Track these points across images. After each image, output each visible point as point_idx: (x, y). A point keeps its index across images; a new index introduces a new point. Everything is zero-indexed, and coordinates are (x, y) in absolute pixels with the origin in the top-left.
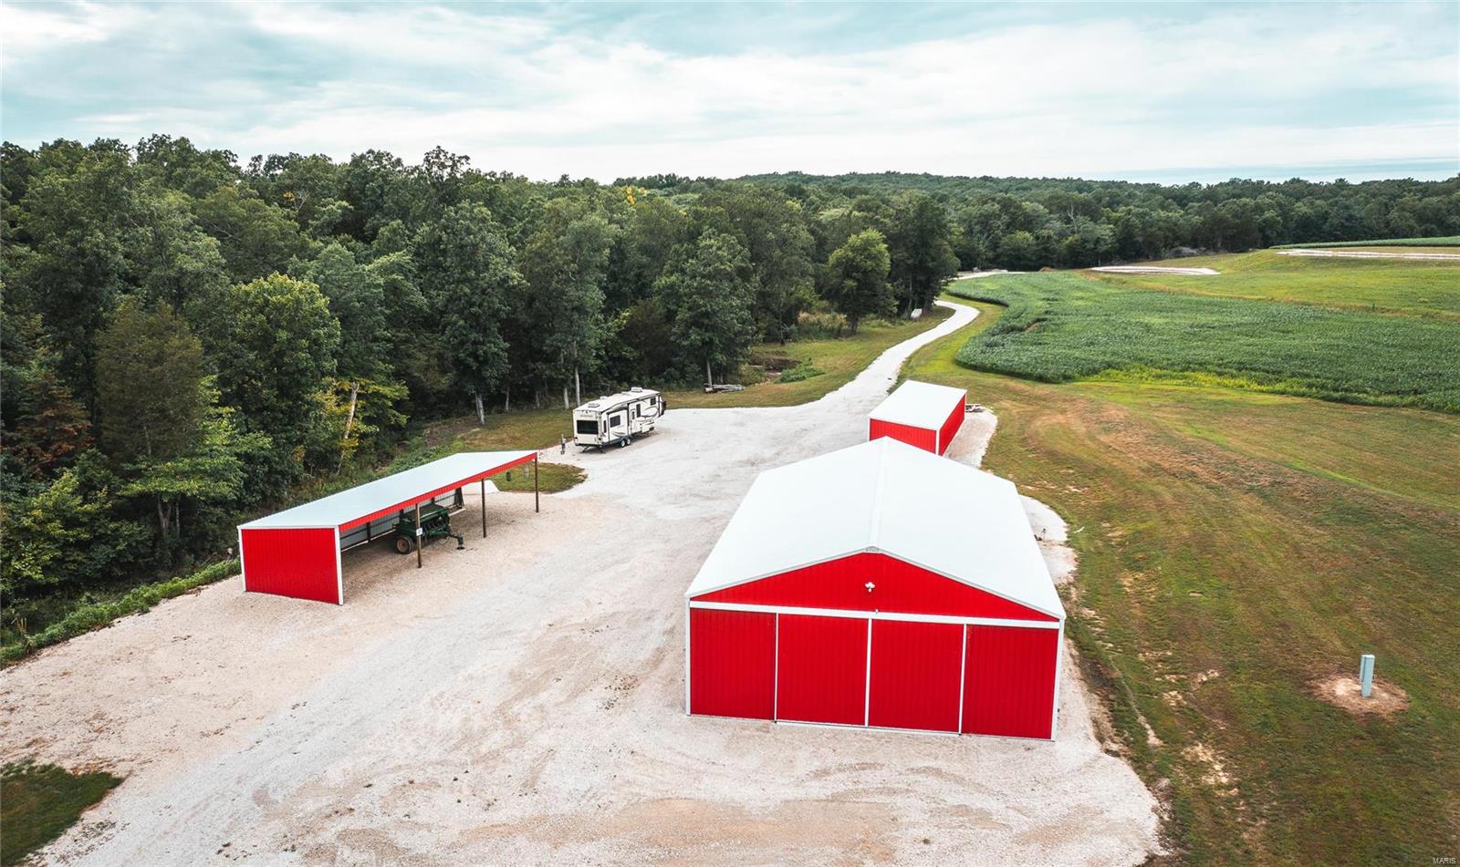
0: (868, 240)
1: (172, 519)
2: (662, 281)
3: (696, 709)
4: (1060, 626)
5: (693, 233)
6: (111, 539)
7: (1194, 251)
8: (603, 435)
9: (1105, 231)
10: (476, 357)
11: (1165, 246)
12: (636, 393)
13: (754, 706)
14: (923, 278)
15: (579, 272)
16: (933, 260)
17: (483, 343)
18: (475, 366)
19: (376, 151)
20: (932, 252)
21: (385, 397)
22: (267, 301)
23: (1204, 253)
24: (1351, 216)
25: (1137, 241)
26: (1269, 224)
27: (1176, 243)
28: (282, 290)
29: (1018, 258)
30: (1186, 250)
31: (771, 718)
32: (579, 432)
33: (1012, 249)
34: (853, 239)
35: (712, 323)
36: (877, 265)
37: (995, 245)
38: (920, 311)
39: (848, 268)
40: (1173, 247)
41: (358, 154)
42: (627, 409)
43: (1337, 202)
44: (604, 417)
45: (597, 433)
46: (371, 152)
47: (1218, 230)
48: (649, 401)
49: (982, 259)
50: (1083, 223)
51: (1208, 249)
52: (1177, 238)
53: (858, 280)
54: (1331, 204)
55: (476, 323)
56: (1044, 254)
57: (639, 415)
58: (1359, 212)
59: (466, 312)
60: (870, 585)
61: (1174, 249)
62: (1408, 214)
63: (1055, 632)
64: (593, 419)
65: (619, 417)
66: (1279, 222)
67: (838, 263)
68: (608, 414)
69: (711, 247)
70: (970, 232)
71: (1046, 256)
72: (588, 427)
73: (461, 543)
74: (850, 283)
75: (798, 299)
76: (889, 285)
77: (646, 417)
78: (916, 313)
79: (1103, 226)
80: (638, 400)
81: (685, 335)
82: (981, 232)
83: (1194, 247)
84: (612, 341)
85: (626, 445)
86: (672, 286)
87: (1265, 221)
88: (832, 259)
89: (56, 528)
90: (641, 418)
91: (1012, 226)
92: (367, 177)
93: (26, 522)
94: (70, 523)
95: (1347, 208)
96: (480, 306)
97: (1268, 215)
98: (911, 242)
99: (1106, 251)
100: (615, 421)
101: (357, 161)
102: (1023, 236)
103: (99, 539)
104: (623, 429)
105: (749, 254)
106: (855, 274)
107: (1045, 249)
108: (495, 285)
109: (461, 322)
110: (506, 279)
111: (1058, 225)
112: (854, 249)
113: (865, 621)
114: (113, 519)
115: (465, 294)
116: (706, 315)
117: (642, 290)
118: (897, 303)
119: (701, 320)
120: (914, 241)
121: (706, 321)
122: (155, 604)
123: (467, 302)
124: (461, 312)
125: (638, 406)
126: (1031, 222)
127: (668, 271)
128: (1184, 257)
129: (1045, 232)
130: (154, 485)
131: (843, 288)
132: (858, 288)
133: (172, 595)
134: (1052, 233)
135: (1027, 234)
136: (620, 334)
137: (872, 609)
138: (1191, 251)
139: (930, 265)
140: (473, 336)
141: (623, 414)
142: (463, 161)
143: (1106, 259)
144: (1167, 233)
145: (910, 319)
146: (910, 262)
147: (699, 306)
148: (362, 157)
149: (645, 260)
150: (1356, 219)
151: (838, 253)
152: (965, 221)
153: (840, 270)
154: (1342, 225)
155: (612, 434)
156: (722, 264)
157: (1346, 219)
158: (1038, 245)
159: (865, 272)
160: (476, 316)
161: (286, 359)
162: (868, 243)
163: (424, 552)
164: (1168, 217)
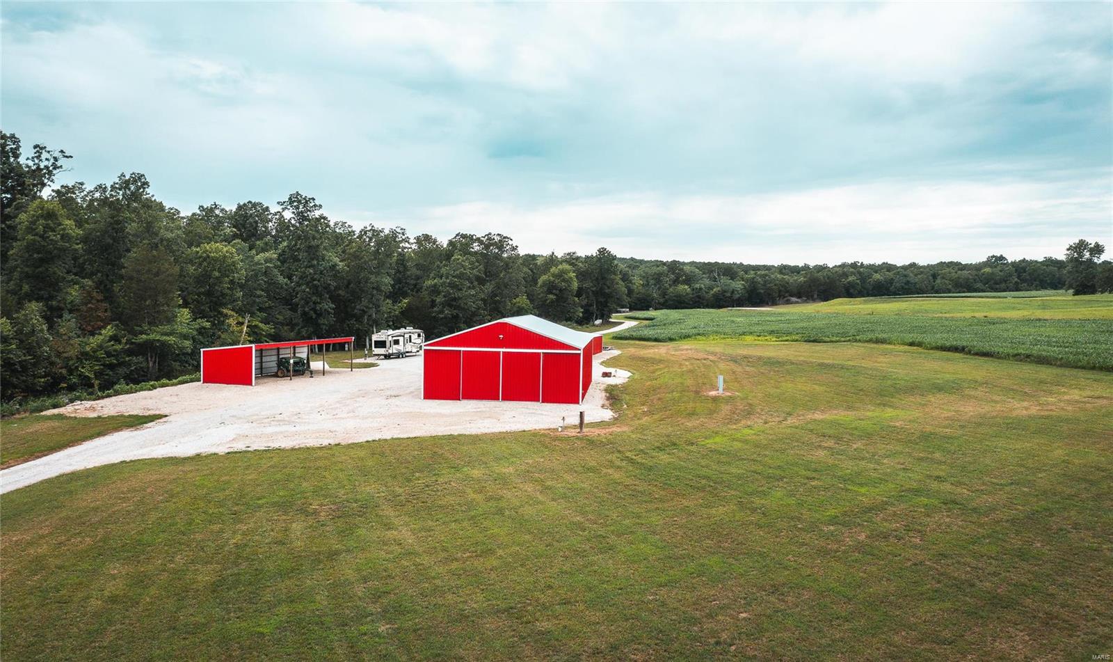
0: (563, 270)
1: (155, 362)
2: (429, 282)
3: (426, 397)
4: (581, 352)
5: (449, 254)
6: (128, 364)
7: (799, 300)
8: (389, 348)
9: (738, 285)
10: (315, 311)
11: (780, 296)
12: (410, 329)
13: (452, 395)
14: (602, 300)
15: (378, 267)
16: (609, 288)
17: (320, 303)
18: (314, 316)
19: (253, 202)
20: (608, 283)
21: (262, 330)
22: (208, 257)
23: (806, 302)
24: (908, 282)
25: (760, 293)
26: (851, 285)
27: (787, 295)
28: (217, 251)
29: (680, 302)
30: (794, 299)
31: (459, 400)
32: (375, 347)
33: (675, 296)
34: (553, 269)
35: (458, 304)
36: (569, 286)
37: (664, 294)
38: (601, 321)
39: (551, 288)
40: (784, 297)
41: (242, 204)
42: (404, 336)
43: (899, 272)
44: (390, 338)
45: (385, 347)
46: (250, 202)
47: (814, 286)
48: (416, 335)
49: (655, 302)
50: (725, 280)
51: (808, 299)
52: (787, 292)
53: (556, 295)
54: (894, 274)
55: (316, 291)
56: (697, 300)
57: (410, 341)
58: (912, 278)
59: (310, 284)
60: (501, 336)
61: (786, 299)
62: (947, 282)
63: (580, 354)
64: (384, 339)
65: (398, 340)
66: (858, 284)
67: (544, 284)
68: (392, 337)
69: (458, 259)
70: (647, 285)
71: (699, 301)
72: (381, 344)
73: (311, 374)
74: (551, 296)
75: (519, 307)
76: (576, 299)
77: (415, 343)
78: (598, 322)
79: (738, 282)
80: (410, 333)
81: (442, 312)
82: (655, 285)
83: (799, 297)
84: (397, 316)
85: (403, 357)
86: (435, 285)
87: (849, 283)
88: (540, 281)
89: (101, 354)
90: (411, 344)
91: (676, 282)
92: (246, 217)
93: (88, 349)
94: (109, 354)
95: (905, 276)
96: (319, 281)
97: (850, 279)
98: (594, 276)
99: (739, 298)
100: (397, 342)
101: (240, 207)
102: (683, 288)
103: (120, 364)
104: (400, 347)
105: (483, 269)
106: (554, 291)
107: (699, 297)
108: (328, 268)
109: (308, 290)
110: (334, 266)
111: (707, 282)
112: (553, 275)
113: (499, 353)
114: (129, 356)
115: (310, 274)
116: (455, 299)
117: (417, 288)
118: (582, 310)
119: (451, 302)
120: (596, 275)
121: (455, 303)
122: (155, 388)
123: (311, 278)
124: (307, 284)
125: (410, 336)
126: (690, 281)
127: (433, 278)
128: (792, 303)
129: (697, 286)
130: (152, 337)
131: (547, 300)
132: (557, 300)
133: (163, 386)
134: (702, 286)
135: (686, 287)
136: (402, 313)
137: (503, 348)
138: (797, 300)
139: (607, 291)
140: (314, 298)
141: (401, 339)
142: (311, 201)
143: (740, 303)
144: (781, 288)
145: (594, 325)
146: (594, 289)
147: (450, 294)
148: (245, 205)
149: (418, 273)
150: (911, 283)
151: (544, 278)
152: (644, 277)
153: (545, 289)
154: (903, 287)
155: (394, 349)
156: (465, 270)
157: (905, 284)
158: (693, 294)
159: (561, 290)
160: (316, 287)
161: (216, 288)
162: (563, 272)
163: (292, 378)
164: (783, 278)
